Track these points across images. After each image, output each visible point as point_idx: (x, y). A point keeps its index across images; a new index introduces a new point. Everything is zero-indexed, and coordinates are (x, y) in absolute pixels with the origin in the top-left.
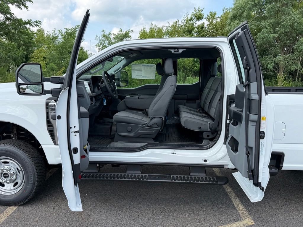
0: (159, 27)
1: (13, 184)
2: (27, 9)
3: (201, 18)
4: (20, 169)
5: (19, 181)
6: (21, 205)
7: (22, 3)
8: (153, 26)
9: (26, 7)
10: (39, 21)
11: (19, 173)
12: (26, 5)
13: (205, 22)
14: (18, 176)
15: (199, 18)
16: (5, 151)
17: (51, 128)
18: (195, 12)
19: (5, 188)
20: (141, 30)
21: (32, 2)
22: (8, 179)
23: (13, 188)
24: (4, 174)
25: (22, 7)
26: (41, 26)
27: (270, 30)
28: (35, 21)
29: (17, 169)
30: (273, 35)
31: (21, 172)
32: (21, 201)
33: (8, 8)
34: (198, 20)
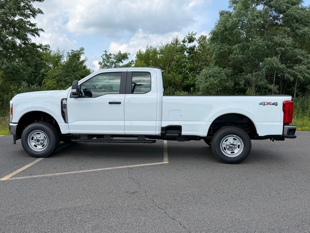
0: (154, 47)
1: (42, 146)
2: (39, 36)
3: (193, 41)
4: (46, 137)
5: (45, 144)
6: (46, 157)
7: (35, 31)
8: (149, 47)
9: (39, 35)
10: (48, 45)
11: (46, 139)
12: (38, 33)
13: (196, 44)
14: (45, 141)
15: (191, 40)
16: (38, 127)
17: (63, 114)
18: (188, 36)
19: (37, 148)
20: (138, 52)
21: (44, 31)
22: (40, 142)
23: (42, 148)
24: (38, 140)
25: (36, 35)
26: (50, 49)
27: (240, 51)
28: (45, 46)
29: (45, 137)
30: (242, 56)
31: (46, 138)
32: (46, 155)
33: (26, 35)
34: (190, 42)
